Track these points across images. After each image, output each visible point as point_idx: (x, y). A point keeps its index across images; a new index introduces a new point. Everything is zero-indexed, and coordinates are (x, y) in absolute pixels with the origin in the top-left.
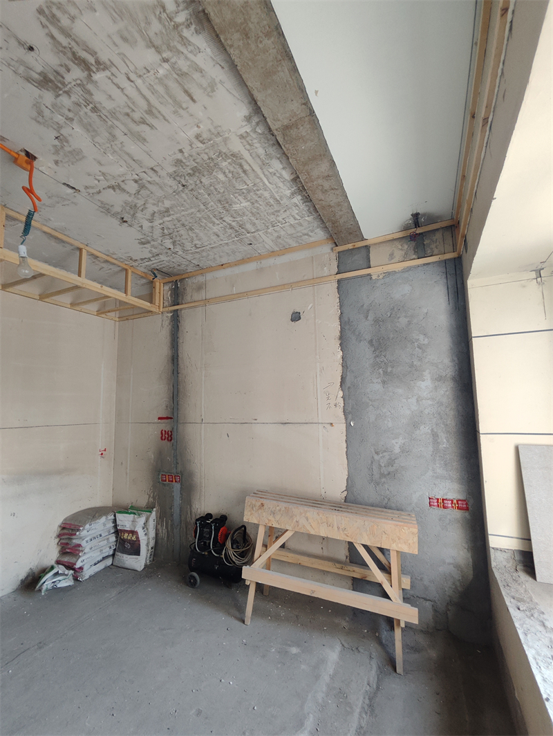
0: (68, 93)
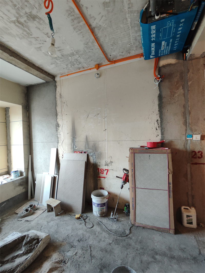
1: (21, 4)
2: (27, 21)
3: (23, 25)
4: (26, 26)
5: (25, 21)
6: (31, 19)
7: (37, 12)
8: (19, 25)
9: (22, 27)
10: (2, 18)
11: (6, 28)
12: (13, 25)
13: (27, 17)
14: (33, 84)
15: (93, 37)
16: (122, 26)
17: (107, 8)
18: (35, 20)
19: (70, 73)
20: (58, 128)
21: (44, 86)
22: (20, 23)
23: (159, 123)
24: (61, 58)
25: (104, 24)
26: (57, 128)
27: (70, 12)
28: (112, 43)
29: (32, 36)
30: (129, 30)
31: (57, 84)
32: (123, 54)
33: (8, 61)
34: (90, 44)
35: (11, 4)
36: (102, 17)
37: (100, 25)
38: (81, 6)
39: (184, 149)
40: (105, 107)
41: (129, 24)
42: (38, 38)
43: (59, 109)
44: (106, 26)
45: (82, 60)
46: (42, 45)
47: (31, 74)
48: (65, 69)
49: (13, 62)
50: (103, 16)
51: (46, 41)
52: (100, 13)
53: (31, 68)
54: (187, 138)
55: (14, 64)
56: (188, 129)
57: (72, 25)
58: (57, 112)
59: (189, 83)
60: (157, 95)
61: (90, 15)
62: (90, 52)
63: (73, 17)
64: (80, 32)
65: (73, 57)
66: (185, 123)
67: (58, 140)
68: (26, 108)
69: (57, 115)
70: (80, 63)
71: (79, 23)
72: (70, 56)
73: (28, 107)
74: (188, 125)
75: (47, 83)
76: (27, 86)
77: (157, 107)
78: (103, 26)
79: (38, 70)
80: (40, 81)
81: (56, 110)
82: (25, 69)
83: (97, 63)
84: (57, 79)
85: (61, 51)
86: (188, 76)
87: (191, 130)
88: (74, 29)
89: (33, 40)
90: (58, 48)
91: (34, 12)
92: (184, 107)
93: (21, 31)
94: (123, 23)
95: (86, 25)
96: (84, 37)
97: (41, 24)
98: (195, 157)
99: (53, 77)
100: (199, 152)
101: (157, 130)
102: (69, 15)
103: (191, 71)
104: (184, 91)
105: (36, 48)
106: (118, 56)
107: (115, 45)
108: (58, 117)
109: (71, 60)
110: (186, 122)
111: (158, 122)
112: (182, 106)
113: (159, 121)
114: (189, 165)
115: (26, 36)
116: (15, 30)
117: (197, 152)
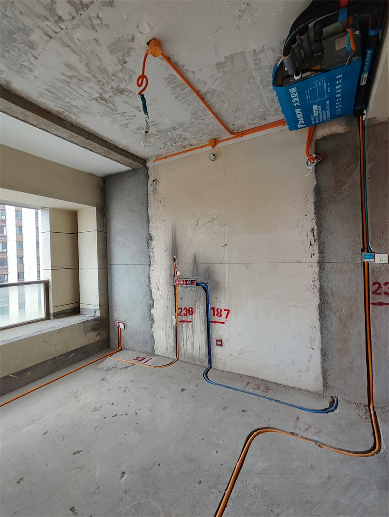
0: (112, 88)
1: (107, 79)
2: (113, 96)
3: (106, 101)
4: (111, 101)
5: (110, 96)
6: (118, 93)
7: (127, 85)
8: (103, 102)
9: (106, 103)
10: (82, 96)
11: (86, 107)
12: (94, 102)
13: (113, 91)
14: (113, 173)
15: (204, 105)
16: (247, 86)
17: (223, 69)
18: (123, 94)
19: (170, 154)
20: (150, 241)
21: (130, 176)
22: (103, 100)
23: (315, 234)
24: (157, 135)
25: (220, 88)
26: (148, 243)
27: (169, 80)
28: (234, 109)
29: (117, 112)
30: (260, 90)
31: (149, 172)
32: (255, 121)
33: (83, 145)
34: (200, 113)
35: (94, 80)
36: (216, 80)
37: (214, 90)
38: (186, 71)
40: (226, 208)
41: (259, 83)
42: (124, 113)
43: (151, 212)
44: (222, 90)
45: (188, 135)
46: (129, 121)
47: (112, 159)
48: (162, 149)
49: (89, 147)
50: (217, 78)
51: (135, 116)
52: (213, 75)
53: (112, 152)
54: (365, 260)
55: (90, 149)
57: (173, 94)
58: (150, 217)
60: (313, 187)
61: (198, 80)
62: (200, 123)
63: (174, 85)
64: (184, 100)
65: (174, 132)
67: (150, 262)
68: (103, 211)
69: (148, 221)
70: (185, 140)
71: (183, 90)
72: (170, 131)
73: (104, 209)
75: (134, 170)
76: (104, 176)
77: (311, 208)
78: (219, 89)
79: (121, 154)
80: (124, 168)
81: (148, 213)
82: (104, 154)
83: (213, 137)
84: (149, 164)
85: (156, 126)
88: (176, 97)
89: (118, 117)
90: (152, 122)
91: (123, 86)
93: (103, 108)
94: (249, 82)
95: (193, 91)
96: (190, 105)
97: (130, 97)
98: (378, 292)
99: (143, 161)
100: (386, 284)
101: (311, 245)
102: (168, 83)
103: (371, 145)
105: (121, 125)
106: (246, 125)
107: (240, 110)
108: (150, 224)
109: (171, 137)
111: (313, 233)
113: (316, 231)
115: (110, 112)
116: (97, 107)
117: (382, 283)
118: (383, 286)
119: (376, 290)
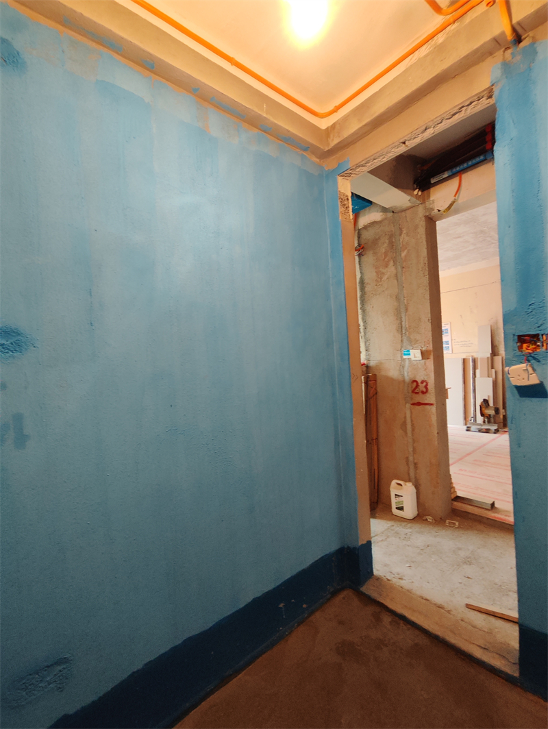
39: (400, 378)
54: (405, 357)
56: (405, 339)
59: (403, 254)
60: (358, 280)
66: (400, 329)
74: (404, 331)
86: (401, 240)
87: (410, 341)
92: (398, 299)
98: (416, 391)
100: (422, 382)
103: (404, 232)
104: (396, 269)
110: (402, 327)
111: (360, 329)
112: (394, 297)
114: (408, 405)
117: (419, 382)
118: (420, 384)
119: (415, 389)
